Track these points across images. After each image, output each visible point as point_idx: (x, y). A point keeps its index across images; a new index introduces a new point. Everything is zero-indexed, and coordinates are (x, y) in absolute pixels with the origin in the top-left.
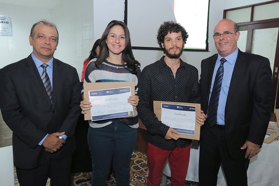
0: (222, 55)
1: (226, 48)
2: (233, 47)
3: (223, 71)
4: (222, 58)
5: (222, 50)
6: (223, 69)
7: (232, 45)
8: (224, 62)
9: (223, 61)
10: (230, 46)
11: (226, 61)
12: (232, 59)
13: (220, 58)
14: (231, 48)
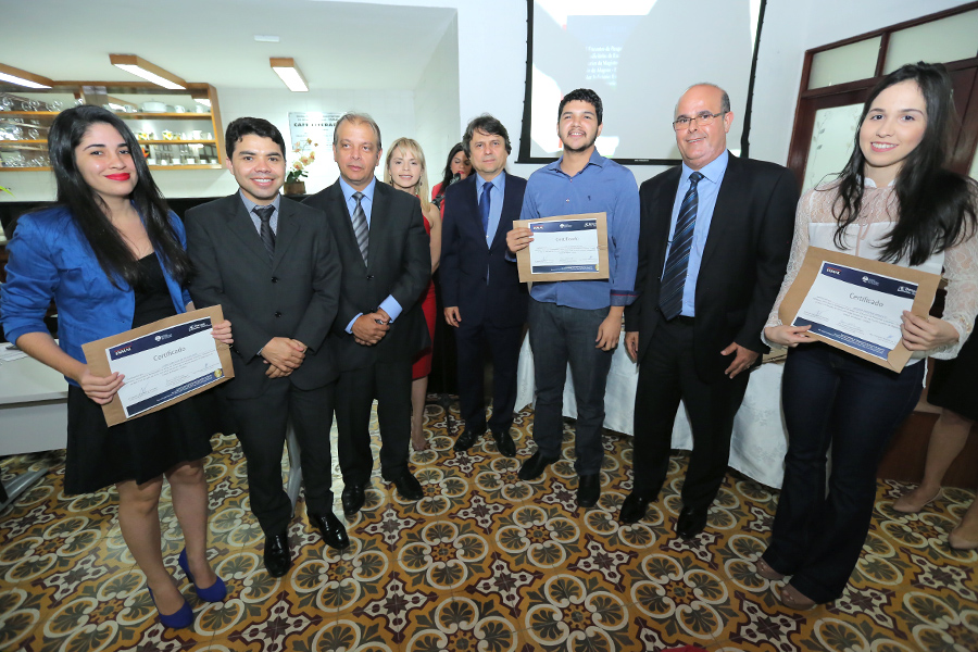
0: (691, 166)
1: (701, 150)
2: (718, 146)
3: (696, 201)
4: (692, 171)
5: (694, 153)
6: (696, 195)
7: (714, 143)
8: (699, 180)
9: (696, 178)
10: (711, 145)
11: (703, 177)
12: (715, 172)
13: (687, 171)
14: (712, 149)
